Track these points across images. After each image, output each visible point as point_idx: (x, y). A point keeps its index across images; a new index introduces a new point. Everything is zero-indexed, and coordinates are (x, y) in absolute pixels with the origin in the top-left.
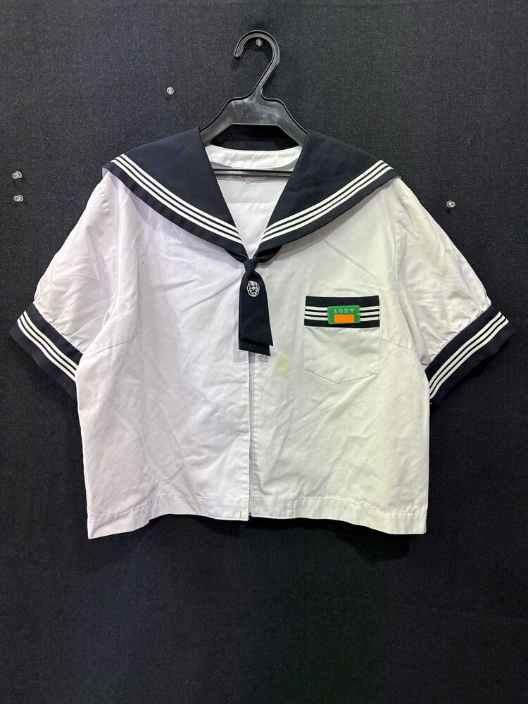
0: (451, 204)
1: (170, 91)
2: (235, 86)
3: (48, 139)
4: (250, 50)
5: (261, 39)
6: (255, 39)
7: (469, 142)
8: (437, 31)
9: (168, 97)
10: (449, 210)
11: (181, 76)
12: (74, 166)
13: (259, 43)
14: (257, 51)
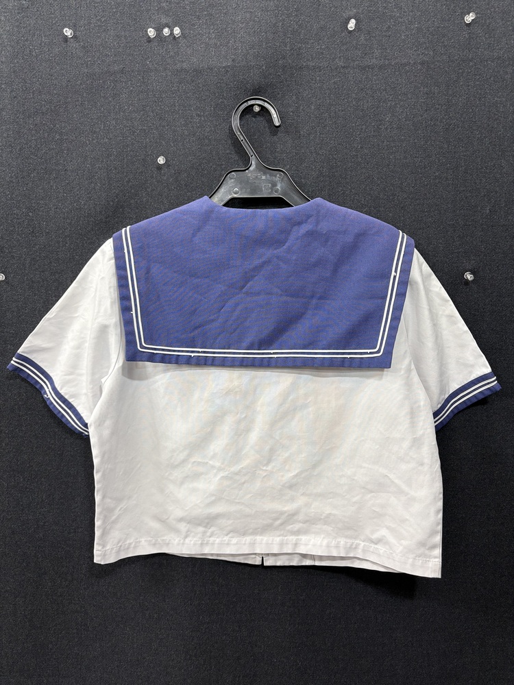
0: (469, 277)
1: (161, 160)
2: (231, 154)
3: (30, 214)
4: (247, 116)
5: (259, 105)
6: (253, 105)
7: (488, 211)
8: (450, 92)
9: (160, 167)
10: (467, 282)
11: (173, 145)
12: (58, 242)
13: (257, 109)
14: (255, 117)
